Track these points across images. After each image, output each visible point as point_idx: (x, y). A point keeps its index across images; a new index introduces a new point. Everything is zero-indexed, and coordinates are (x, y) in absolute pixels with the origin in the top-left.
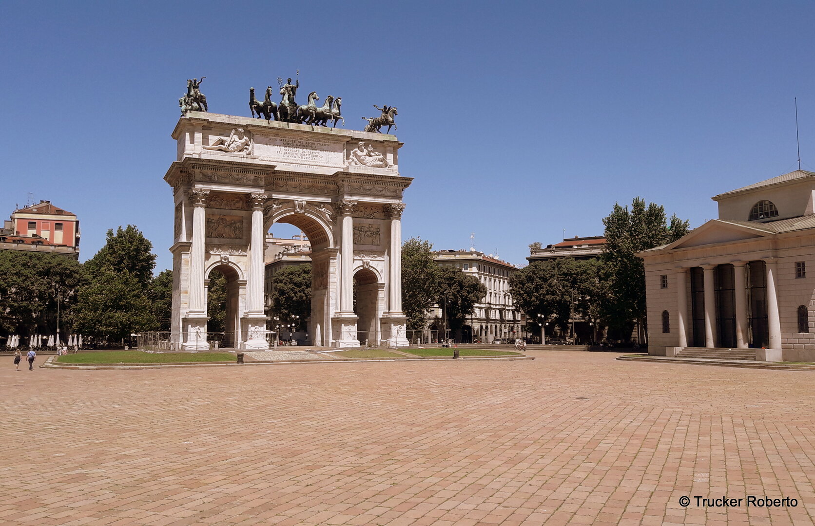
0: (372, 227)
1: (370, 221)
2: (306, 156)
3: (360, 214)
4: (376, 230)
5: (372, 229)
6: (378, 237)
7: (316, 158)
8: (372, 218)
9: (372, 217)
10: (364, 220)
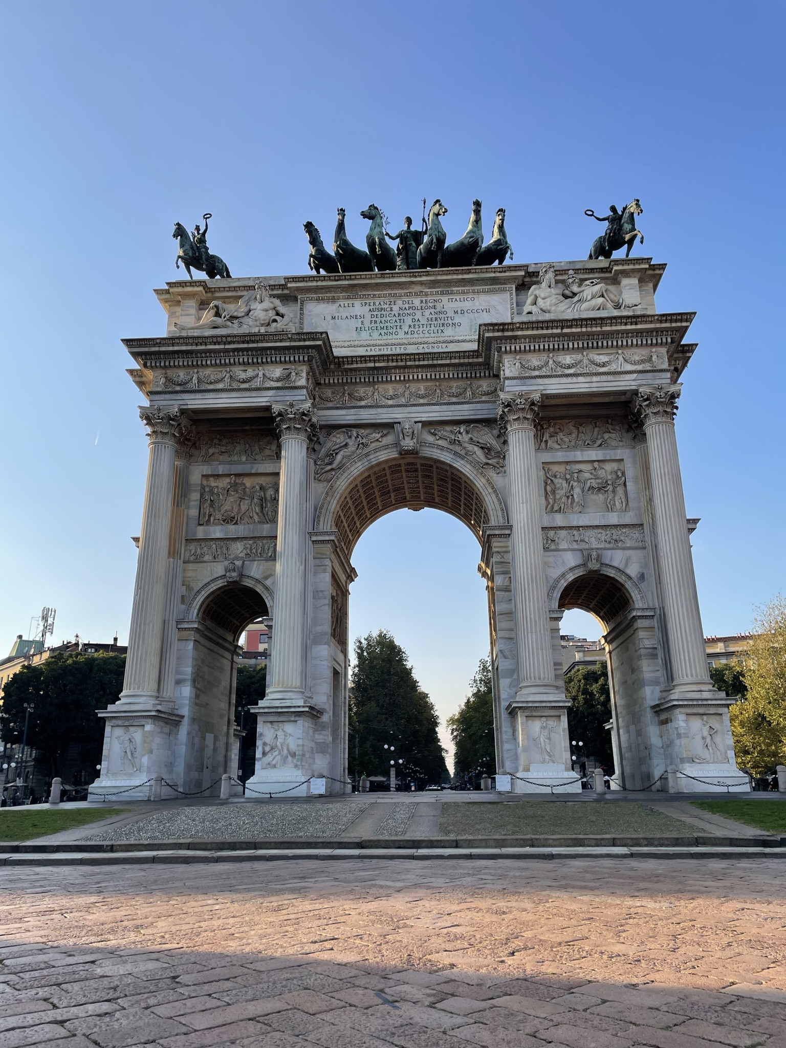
0: (601, 468)
1: (594, 454)
3: (567, 440)
6: (620, 490)
7: (445, 329)
8: (599, 447)
9: (599, 442)
10: (578, 453)
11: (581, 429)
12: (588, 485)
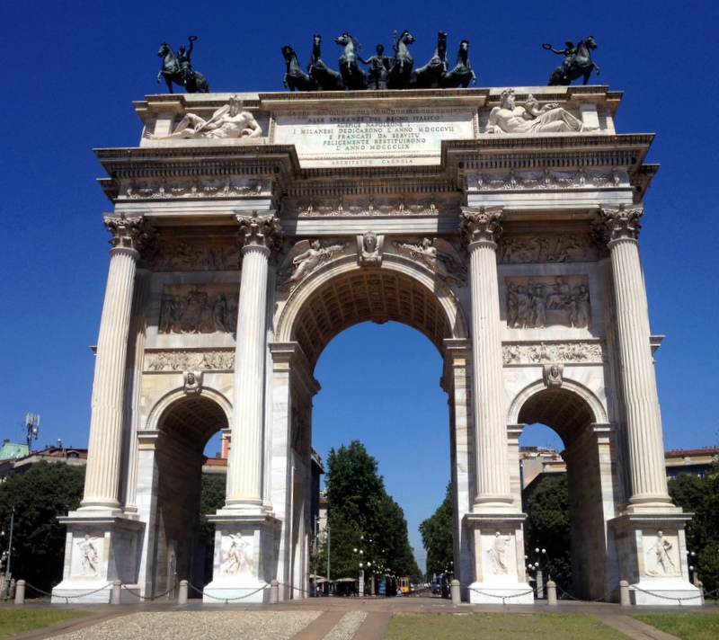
0: (564, 283)
1: (557, 268)
2: (387, 144)
3: (529, 254)
4: (578, 291)
5: (565, 289)
7: (410, 144)
8: (562, 262)
9: (562, 258)
10: (541, 267)
11: (544, 244)
12: (551, 301)
